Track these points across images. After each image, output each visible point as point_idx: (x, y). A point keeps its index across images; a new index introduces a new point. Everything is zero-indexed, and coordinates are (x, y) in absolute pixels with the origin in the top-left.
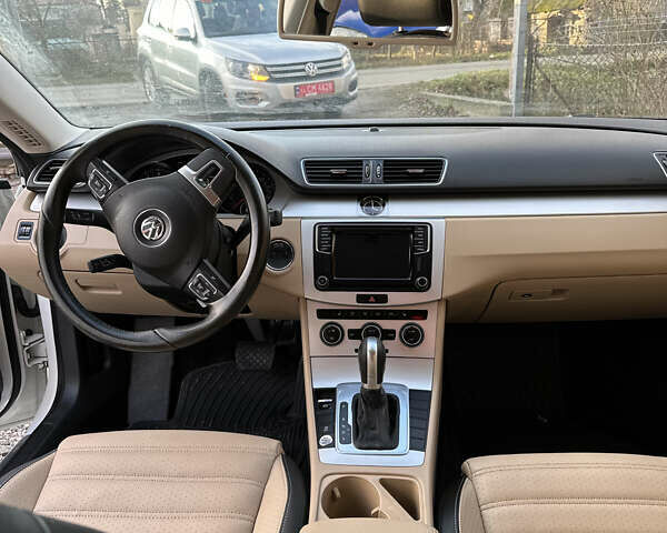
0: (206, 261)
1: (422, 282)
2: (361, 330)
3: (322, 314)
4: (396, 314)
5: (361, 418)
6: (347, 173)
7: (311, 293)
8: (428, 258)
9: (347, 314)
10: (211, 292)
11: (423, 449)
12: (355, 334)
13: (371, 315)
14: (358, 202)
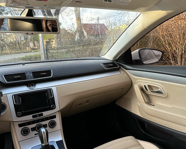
1: (53, 106)
2: (36, 127)
6: (20, 77)
7: (15, 119)
8: (53, 99)
9: (29, 123)
12: (33, 129)
13: (38, 121)
14: (26, 86)
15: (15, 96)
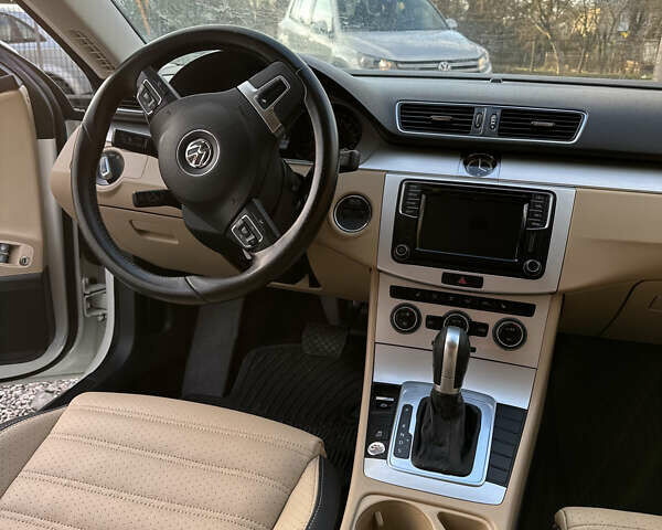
0: (256, 202)
1: (532, 266)
3: (396, 292)
4: (493, 305)
5: (426, 428)
6: (452, 121)
7: (386, 263)
8: (545, 236)
9: (428, 296)
10: (256, 239)
11: (505, 483)
15: (410, 183)
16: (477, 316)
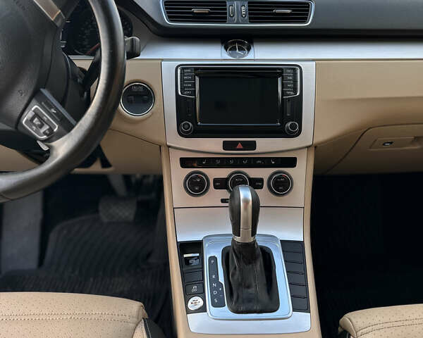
1: (293, 127)
2: (227, 179)
3: (185, 163)
4: (265, 162)
6: (210, 13)
9: (212, 162)
10: (51, 129)
11: (307, 310)
12: (221, 184)
13: (238, 163)
14: (222, 43)
15: (184, 68)
16: (254, 173)
